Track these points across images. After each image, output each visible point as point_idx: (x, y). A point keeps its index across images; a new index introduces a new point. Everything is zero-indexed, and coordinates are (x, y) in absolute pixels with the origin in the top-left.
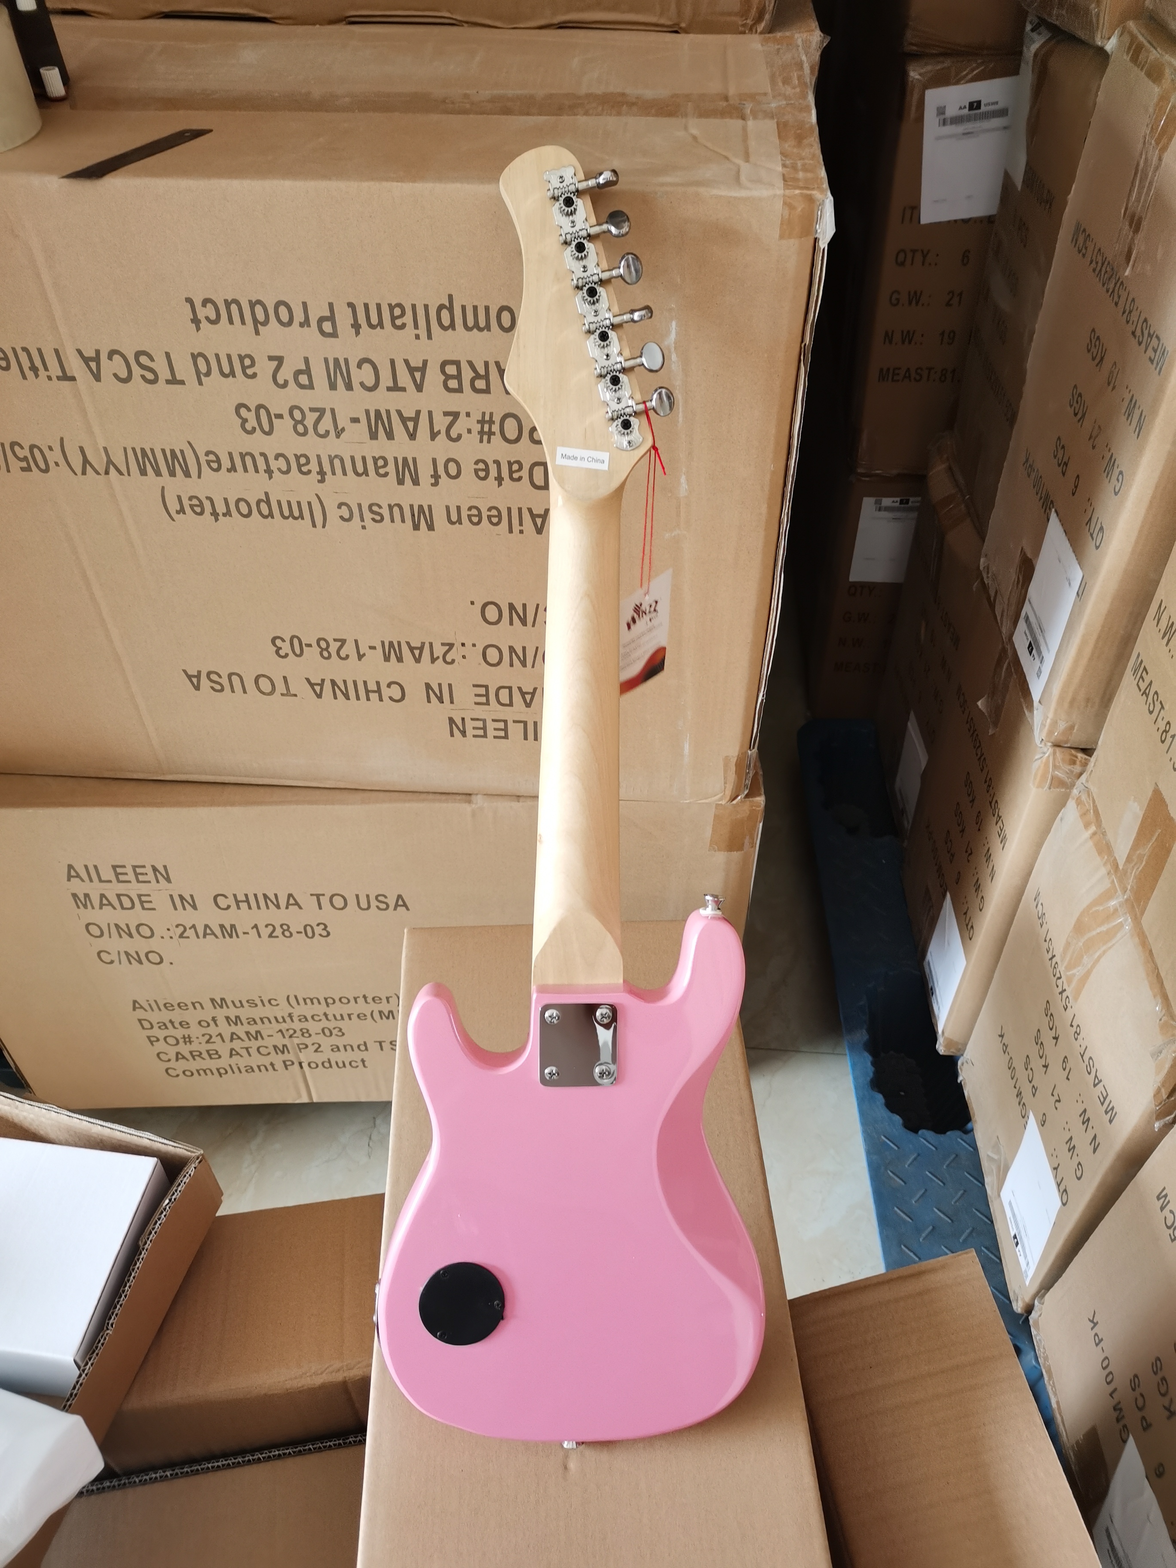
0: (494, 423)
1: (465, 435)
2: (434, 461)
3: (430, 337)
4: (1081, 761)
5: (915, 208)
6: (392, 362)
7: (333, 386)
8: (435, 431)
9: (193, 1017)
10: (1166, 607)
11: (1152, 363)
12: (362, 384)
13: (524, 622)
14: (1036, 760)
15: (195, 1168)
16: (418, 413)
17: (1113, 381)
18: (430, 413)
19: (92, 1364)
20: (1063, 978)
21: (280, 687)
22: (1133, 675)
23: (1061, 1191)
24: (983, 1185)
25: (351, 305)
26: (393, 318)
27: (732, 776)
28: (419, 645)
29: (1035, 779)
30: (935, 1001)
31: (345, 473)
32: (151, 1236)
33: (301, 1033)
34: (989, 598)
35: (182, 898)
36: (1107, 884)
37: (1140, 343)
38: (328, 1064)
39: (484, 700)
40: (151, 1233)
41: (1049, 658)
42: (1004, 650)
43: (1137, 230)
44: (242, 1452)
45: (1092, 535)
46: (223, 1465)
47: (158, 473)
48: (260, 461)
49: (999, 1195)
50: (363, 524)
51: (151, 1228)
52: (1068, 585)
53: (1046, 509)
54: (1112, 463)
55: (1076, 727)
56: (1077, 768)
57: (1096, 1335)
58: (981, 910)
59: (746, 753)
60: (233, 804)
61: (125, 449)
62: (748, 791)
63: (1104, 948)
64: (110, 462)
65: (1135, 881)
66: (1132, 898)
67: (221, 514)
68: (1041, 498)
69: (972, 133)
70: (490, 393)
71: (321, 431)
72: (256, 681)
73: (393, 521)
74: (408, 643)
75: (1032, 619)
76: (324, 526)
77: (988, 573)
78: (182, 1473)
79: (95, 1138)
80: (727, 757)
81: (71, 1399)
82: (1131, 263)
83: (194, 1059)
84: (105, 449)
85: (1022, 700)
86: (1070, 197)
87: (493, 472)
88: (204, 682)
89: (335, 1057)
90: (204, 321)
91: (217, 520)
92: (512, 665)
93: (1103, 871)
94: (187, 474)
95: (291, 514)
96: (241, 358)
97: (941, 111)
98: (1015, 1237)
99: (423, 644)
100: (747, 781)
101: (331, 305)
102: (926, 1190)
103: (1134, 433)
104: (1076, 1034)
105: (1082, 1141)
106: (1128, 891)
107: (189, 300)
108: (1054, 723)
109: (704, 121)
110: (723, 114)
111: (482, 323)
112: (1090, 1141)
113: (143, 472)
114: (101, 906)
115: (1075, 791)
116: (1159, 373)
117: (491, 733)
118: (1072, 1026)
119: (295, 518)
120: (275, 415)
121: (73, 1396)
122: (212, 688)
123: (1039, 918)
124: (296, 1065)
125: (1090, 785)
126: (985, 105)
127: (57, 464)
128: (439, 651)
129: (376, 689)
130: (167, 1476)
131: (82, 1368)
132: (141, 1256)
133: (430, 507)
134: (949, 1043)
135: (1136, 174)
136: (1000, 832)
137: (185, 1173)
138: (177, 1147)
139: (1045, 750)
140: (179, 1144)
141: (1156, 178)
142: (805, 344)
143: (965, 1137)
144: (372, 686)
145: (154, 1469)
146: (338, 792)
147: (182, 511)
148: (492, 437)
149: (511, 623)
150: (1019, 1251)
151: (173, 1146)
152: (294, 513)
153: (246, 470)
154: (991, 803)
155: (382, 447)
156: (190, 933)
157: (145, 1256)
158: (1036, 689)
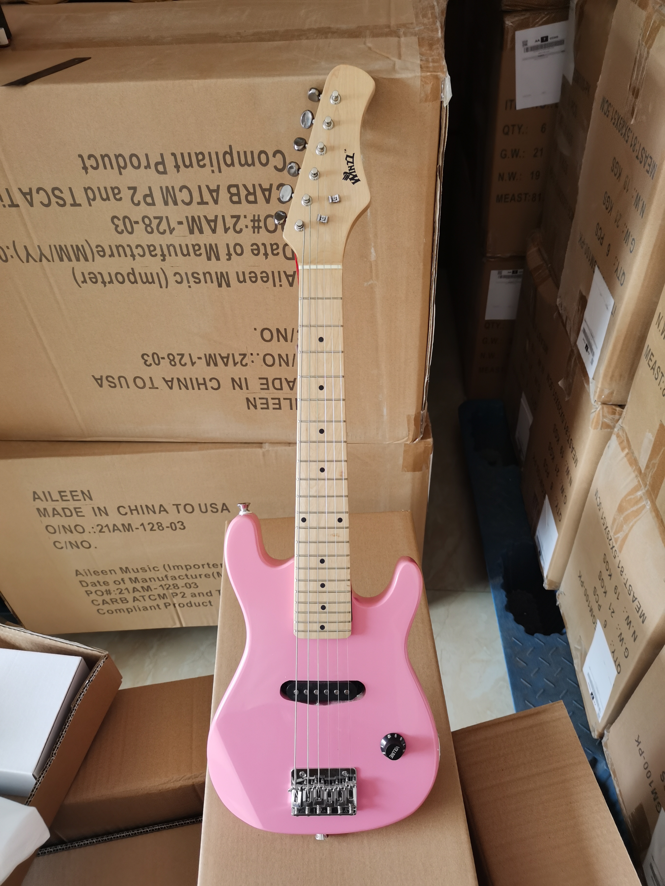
0: (260, 221)
1: (244, 229)
2: (228, 245)
3: (220, 171)
4: (618, 413)
5: (513, 101)
6: (199, 187)
7: (166, 203)
8: (227, 227)
9: (110, 578)
10: (662, 316)
11: (648, 173)
12: (183, 201)
13: (286, 340)
14: (593, 412)
15: (104, 662)
16: (216, 217)
17: (627, 186)
18: (223, 217)
19: (43, 777)
20: (613, 540)
21: (148, 384)
22: (646, 358)
23: (617, 665)
24: (573, 664)
25: (173, 154)
26: (198, 161)
27: (413, 427)
28: (226, 356)
29: (592, 424)
30: (542, 559)
31: (176, 255)
32: (78, 702)
33: (173, 586)
34: (562, 322)
35: (99, 509)
36: (636, 483)
37: (641, 162)
38: (190, 605)
39: (265, 387)
40: (78, 700)
41: (597, 353)
42: (572, 351)
43: (636, 97)
44: (137, 828)
45: (618, 278)
46: (126, 835)
47: (70, 260)
48: (128, 250)
49: (582, 670)
50: (189, 285)
51: (78, 697)
52: (606, 308)
53: (592, 266)
54: (628, 234)
55: (615, 393)
56: (617, 417)
57: (640, 749)
58: (565, 503)
59: (420, 413)
60: (125, 453)
61: (50, 246)
62: (422, 435)
63: (635, 519)
64: (42, 254)
65: (651, 479)
66: (650, 489)
67: (107, 282)
68: (589, 260)
69: (543, 55)
70: (257, 203)
71: (161, 230)
72: (135, 381)
73: (206, 282)
74: (220, 355)
75: (587, 331)
76: (167, 287)
77: (561, 307)
78: (102, 840)
79: (47, 647)
80: (409, 415)
81: (31, 797)
82: (634, 116)
83: (113, 604)
84: (39, 246)
85: (583, 378)
86: (599, 83)
87: (262, 251)
88: (105, 383)
89: (194, 600)
90: (90, 168)
91: (105, 286)
92: (280, 365)
93: (633, 475)
94: (86, 260)
95: (148, 281)
96: (113, 189)
97: (525, 43)
98: (592, 694)
99: (229, 355)
100: (422, 430)
101: (162, 155)
102: (539, 669)
103: (640, 215)
104: (621, 572)
105: (627, 636)
106: (648, 486)
107: (80, 156)
108: (602, 391)
109: (375, 39)
110: (387, 35)
111: (250, 161)
112: (632, 635)
113: (61, 260)
114: (54, 515)
115: (616, 430)
116: (652, 178)
117: (271, 406)
118: (619, 567)
119: (150, 283)
120: (134, 222)
121: (32, 796)
122: (109, 385)
123: (598, 506)
124: (172, 606)
125: (624, 426)
126: (551, 39)
127: (12, 257)
128: (238, 358)
129: (203, 383)
130: (94, 842)
131: (37, 779)
132: (72, 714)
133: (227, 273)
134: (551, 583)
135: (635, 64)
136: (574, 457)
137: (98, 665)
138: (94, 650)
139: (597, 406)
140: (94, 648)
141: (646, 64)
142: (439, 166)
143: (562, 637)
144: (201, 381)
145: (86, 838)
146: (185, 444)
147: (85, 281)
148: (260, 229)
149: (279, 341)
150: (594, 702)
151: (91, 650)
152: (149, 279)
153: (120, 255)
154: (568, 441)
155: (197, 238)
156: (105, 529)
157: (74, 713)
158: (591, 371)
